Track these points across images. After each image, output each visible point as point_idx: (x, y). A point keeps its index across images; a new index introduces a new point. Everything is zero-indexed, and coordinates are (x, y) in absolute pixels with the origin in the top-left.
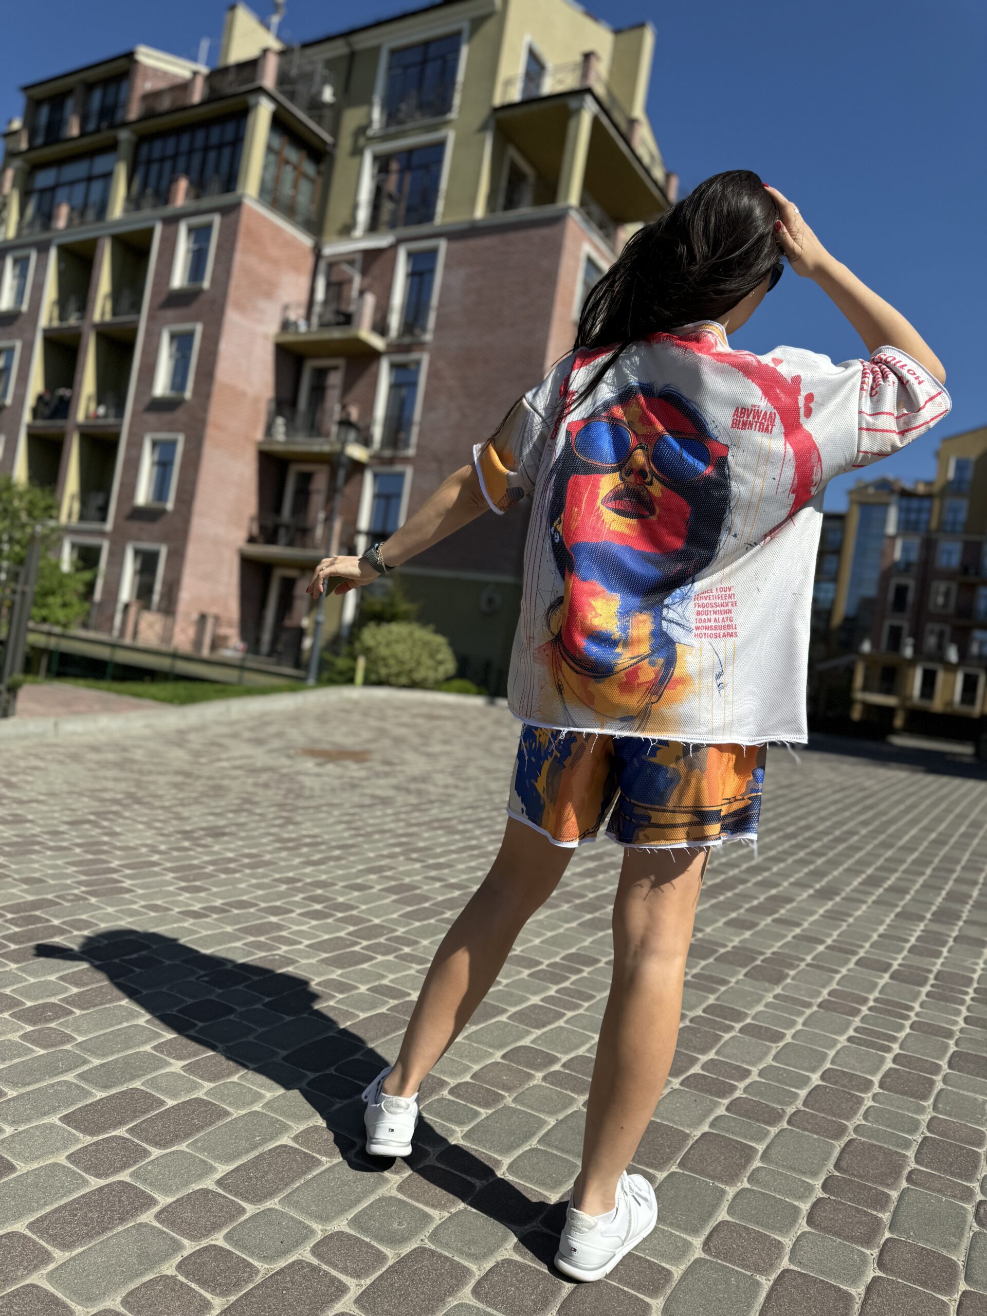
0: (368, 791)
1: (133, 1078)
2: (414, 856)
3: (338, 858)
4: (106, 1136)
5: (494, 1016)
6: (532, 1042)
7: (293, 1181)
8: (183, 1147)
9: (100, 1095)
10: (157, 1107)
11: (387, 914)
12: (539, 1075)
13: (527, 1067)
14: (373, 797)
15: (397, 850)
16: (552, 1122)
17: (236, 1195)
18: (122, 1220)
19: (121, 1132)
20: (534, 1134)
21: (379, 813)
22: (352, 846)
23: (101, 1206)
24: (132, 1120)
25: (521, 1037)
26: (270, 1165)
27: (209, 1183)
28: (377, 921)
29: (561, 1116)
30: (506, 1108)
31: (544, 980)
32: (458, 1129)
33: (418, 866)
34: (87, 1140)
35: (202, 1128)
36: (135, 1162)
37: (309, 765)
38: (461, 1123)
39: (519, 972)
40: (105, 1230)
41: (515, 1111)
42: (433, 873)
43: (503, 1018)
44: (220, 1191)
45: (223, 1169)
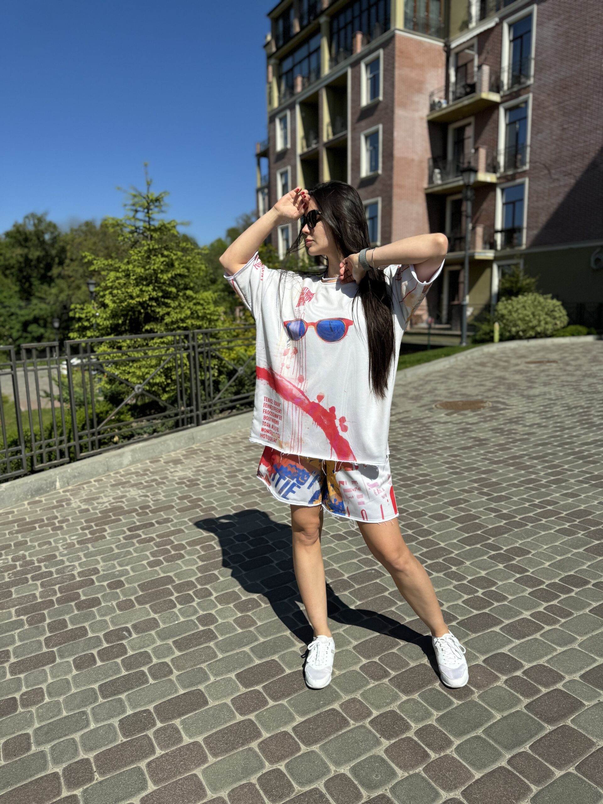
0: (473, 435)
2: (485, 490)
3: (435, 493)
4: (252, 689)
5: (491, 627)
6: (509, 651)
7: (330, 735)
8: (285, 702)
9: (257, 662)
10: (281, 674)
11: (451, 540)
12: (504, 678)
13: (497, 671)
14: (476, 439)
15: (476, 485)
16: (498, 716)
17: (299, 739)
18: (243, 744)
19: (260, 688)
20: (482, 725)
21: (474, 454)
22: (447, 482)
23: (236, 733)
24: (266, 681)
25: (502, 646)
26: (322, 722)
27: (289, 728)
28: (442, 545)
29: (506, 714)
30: (473, 702)
31: (539, 598)
32: (435, 713)
33: (485, 498)
34: (243, 690)
35: (297, 691)
36: (260, 708)
37: (442, 416)
38: (438, 709)
39: (524, 590)
40: (234, 748)
41: (476, 704)
42: (493, 505)
43: (497, 629)
44: (293, 734)
45: (298, 720)
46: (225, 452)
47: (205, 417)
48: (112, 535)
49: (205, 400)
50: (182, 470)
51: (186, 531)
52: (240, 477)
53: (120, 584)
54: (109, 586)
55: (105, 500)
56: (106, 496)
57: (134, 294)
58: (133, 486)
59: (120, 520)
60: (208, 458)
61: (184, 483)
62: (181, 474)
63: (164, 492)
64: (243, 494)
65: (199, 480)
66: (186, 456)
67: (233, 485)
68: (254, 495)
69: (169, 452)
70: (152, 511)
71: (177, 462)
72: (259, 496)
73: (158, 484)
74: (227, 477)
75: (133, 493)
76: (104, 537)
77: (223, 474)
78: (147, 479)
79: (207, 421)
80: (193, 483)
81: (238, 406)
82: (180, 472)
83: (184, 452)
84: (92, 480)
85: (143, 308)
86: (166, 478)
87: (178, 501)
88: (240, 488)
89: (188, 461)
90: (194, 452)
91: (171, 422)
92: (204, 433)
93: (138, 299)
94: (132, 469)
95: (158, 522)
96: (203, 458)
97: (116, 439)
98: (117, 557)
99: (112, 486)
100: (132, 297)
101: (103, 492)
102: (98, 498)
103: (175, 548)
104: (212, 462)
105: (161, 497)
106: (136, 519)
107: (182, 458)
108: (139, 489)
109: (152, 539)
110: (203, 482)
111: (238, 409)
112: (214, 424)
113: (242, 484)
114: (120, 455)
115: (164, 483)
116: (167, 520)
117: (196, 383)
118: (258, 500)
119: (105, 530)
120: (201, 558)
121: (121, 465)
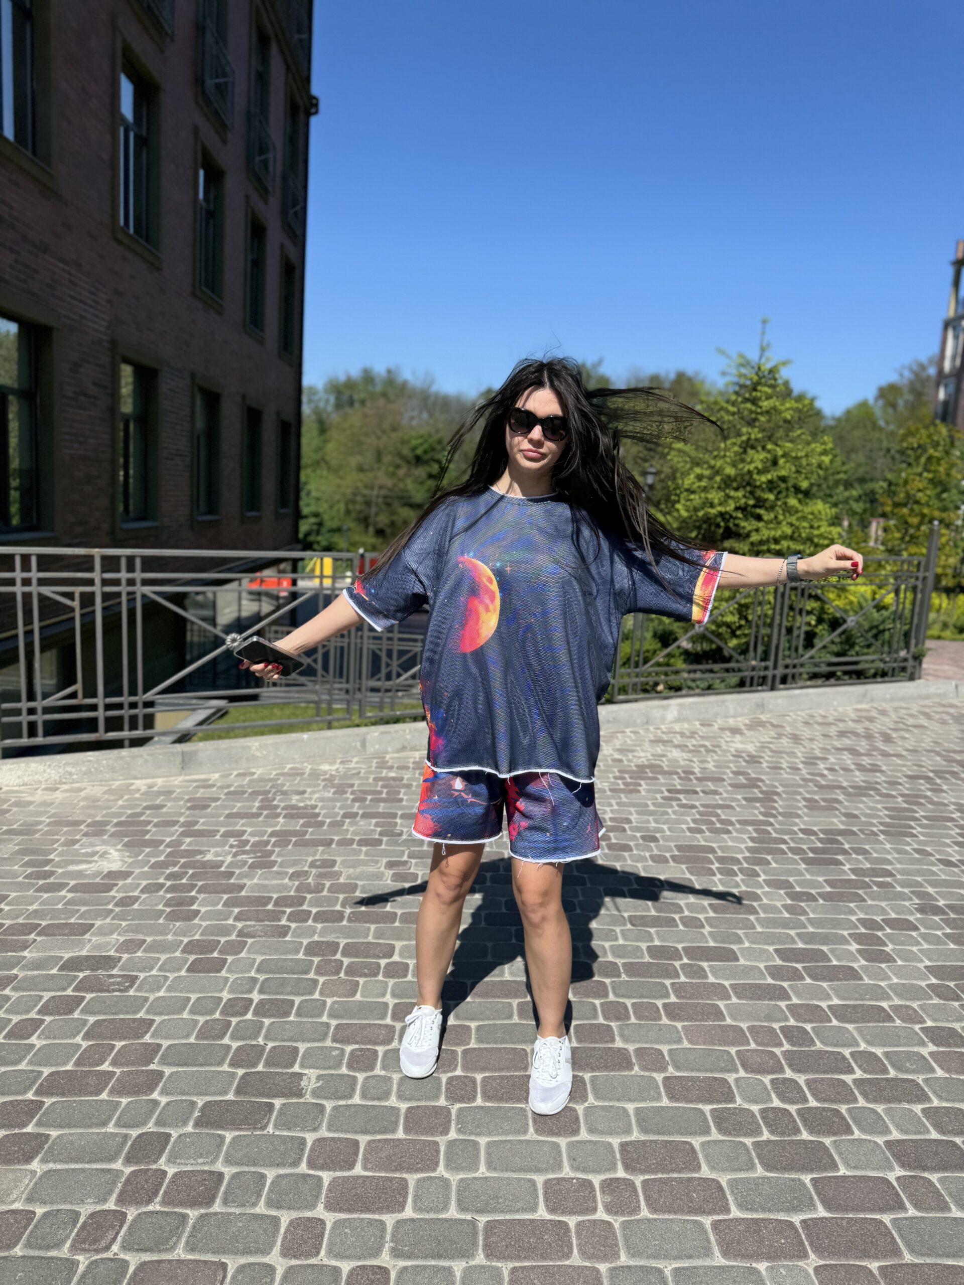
1: (824, 944)
4: (790, 964)
8: (825, 985)
9: (801, 946)
10: (826, 962)
17: (832, 1014)
19: (799, 966)
23: (765, 990)
24: (808, 963)
26: (865, 1010)
27: (824, 1005)
34: (779, 962)
35: (842, 980)
36: (795, 981)
44: (826, 1010)
45: (836, 1001)
46: (806, 733)
47: (784, 680)
48: (648, 791)
49: (789, 657)
50: (742, 742)
51: (738, 809)
52: (822, 766)
53: (655, 839)
54: (643, 837)
55: (642, 754)
56: (643, 751)
57: (716, 501)
58: (676, 746)
59: (658, 779)
60: (780, 736)
61: (741, 757)
62: (740, 746)
63: (714, 761)
64: (821, 787)
65: (762, 757)
66: (750, 727)
67: (809, 774)
68: (838, 791)
69: (727, 717)
70: (697, 779)
71: (735, 731)
72: (844, 794)
73: (708, 751)
74: (803, 762)
75: (675, 754)
76: (639, 791)
77: (797, 757)
78: (694, 742)
79: (787, 686)
80: (753, 760)
81: (839, 674)
82: (737, 743)
83: (747, 722)
84: (628, 730)
85: (723, 519)
86: (719, 746)
87: (731, 775)
88: (818, 778)
89: (752, 733)
90: (762, 724)
91: (734, 679)
92: (780, 701)
93: (719, 509)
94: (677, 728)
95: (703, 792)
96: (773, 734)
97: (660, 688)
98: (652, 813)
99: (651, 741)
100: (712, 505)
101: (640, 745)
102: (633, 751)
103: (722, 822)
104: (785, 741)
105: (711, 766)
106: (677, 783)
107: (743, 727)
108: (683, 751)
109: (693, 807)
110: (768, 762)
111: (838, 678)
112: (797, 692)
113: (822, 776)
114: (665, 708)
115: (715, 752)
116: (715, 792)
117: (780, 631)
118: (841, 797)
119: (640, 785)
120: (752, 839)
121: (663, 720)
